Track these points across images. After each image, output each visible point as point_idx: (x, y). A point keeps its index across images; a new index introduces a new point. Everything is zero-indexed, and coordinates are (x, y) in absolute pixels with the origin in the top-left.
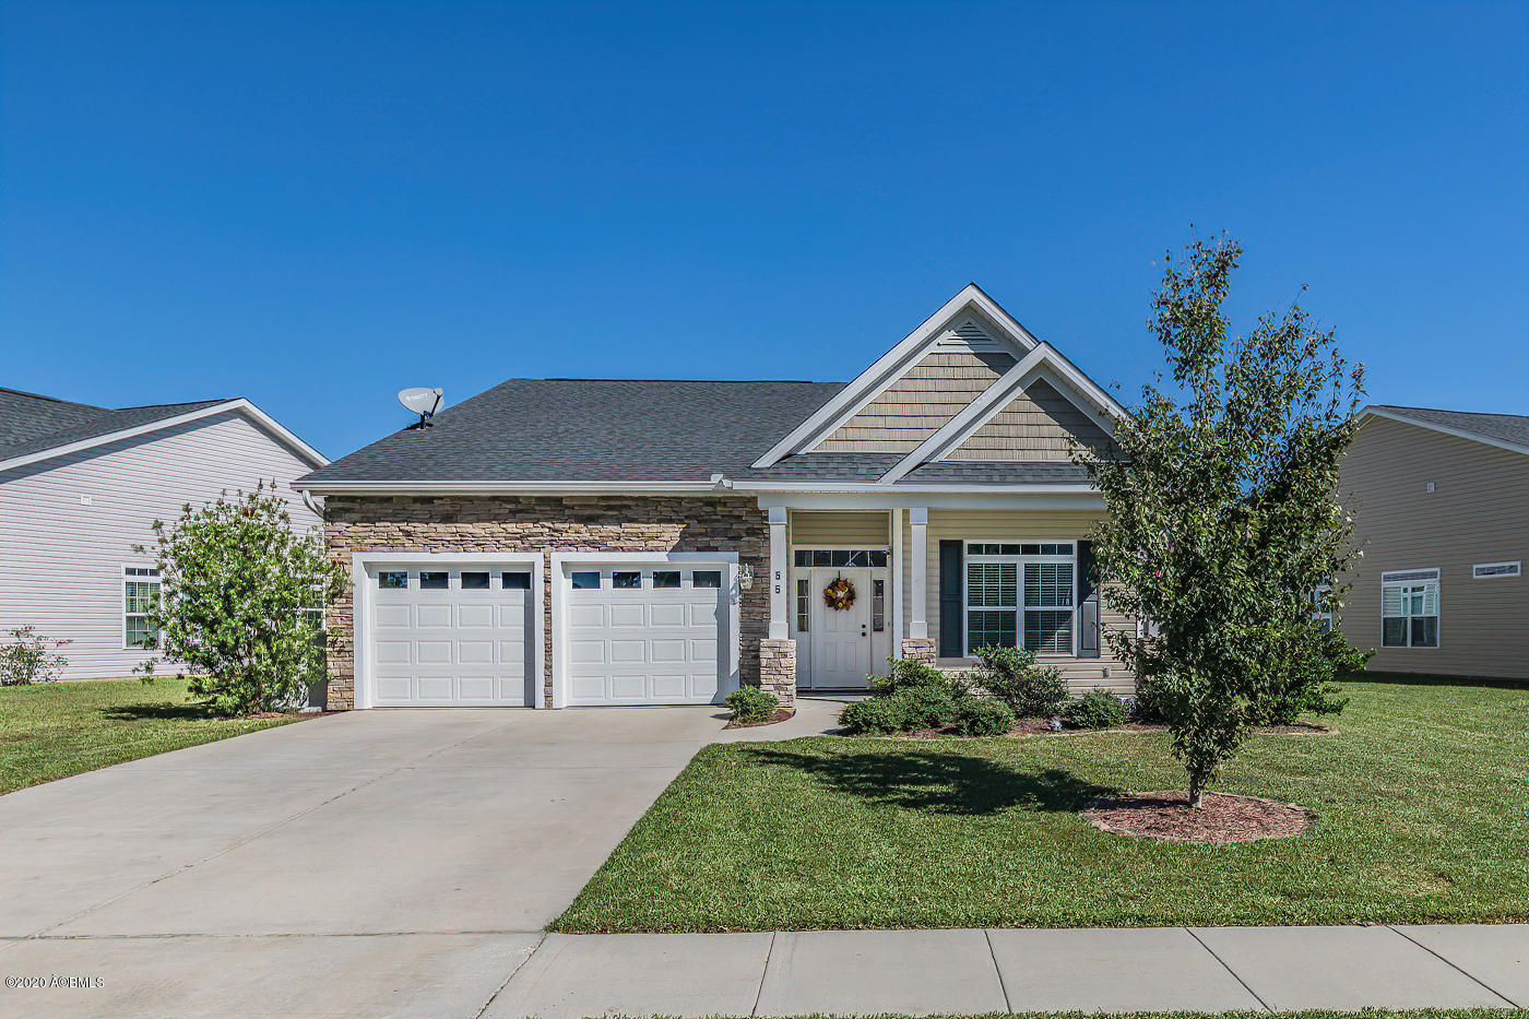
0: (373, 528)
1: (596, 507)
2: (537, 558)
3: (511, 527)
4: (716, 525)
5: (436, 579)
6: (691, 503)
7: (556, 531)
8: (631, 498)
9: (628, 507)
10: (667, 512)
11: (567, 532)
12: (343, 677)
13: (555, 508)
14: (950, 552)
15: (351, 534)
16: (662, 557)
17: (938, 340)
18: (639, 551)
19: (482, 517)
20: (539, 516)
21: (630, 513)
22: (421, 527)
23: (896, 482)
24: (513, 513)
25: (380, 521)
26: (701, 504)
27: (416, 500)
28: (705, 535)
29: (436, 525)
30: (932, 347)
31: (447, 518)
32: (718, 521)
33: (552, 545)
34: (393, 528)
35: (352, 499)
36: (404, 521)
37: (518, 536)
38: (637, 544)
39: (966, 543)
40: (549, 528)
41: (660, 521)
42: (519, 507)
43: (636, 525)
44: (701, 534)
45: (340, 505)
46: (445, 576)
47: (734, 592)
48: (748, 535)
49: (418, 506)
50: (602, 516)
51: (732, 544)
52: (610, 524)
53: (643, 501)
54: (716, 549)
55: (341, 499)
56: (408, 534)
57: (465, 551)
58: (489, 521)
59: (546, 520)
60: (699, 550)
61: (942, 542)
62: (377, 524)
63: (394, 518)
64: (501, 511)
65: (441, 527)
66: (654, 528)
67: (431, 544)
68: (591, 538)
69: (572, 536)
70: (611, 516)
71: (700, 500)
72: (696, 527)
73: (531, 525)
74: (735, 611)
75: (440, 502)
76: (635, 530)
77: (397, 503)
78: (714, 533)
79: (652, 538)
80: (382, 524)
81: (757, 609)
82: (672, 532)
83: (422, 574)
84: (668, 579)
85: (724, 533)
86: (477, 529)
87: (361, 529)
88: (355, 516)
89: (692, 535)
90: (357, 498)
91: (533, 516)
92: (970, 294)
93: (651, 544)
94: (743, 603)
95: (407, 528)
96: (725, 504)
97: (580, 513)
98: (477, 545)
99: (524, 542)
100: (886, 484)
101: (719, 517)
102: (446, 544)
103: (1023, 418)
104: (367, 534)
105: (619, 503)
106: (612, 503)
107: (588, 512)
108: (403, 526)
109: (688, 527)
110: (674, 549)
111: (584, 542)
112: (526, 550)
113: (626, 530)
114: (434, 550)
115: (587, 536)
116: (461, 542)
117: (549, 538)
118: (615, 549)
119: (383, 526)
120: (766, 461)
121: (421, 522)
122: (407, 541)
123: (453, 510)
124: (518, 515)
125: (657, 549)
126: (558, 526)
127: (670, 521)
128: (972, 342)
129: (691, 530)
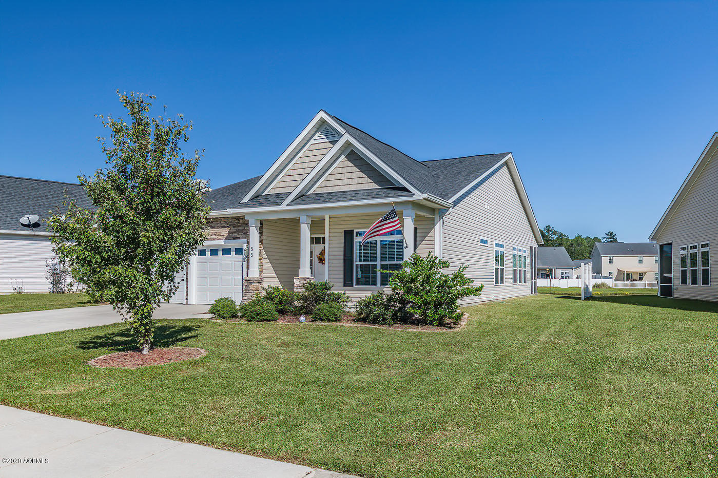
4: (240, 228)
6: (232, 219)
8: (213, 218)
10: (224, 224)
14: (349, 236)
16: (222, 242)
17: (314, 138)
18: (215, 240)
21: (212, 225)
23: (288, 205)
28: (236, 233)
30: (312, 141)
38: (215, 237)
39: (355, 231)
41: (222, 227)
44: (234, 232)
47: (245, 256)
51: (244, 236)
53: (216, 219)
54: (239, 238)
60: (234, 239)
61: (345, 231)
66: (220, 230)
71: (234, 218)
72: (234, 230)
74: (245, 265)
78: (238, 232)
79: (219, 235)
82: (225, 232)
84: (227, 252)
85: (242, 231)
89: (232, 233)
92: (322, 115)
93: (219, 237)
94: (248, 261)
96: (242, 219)
100: (283, 207)
101: (240, 225)
103: (345, 170)
109: (230, 229)
110: (227, 239)
118: (208, 240)
120: (245, 200)
125: (221, 239)
127: (225, 227)
128: (328, 136)
129: (231, 231)
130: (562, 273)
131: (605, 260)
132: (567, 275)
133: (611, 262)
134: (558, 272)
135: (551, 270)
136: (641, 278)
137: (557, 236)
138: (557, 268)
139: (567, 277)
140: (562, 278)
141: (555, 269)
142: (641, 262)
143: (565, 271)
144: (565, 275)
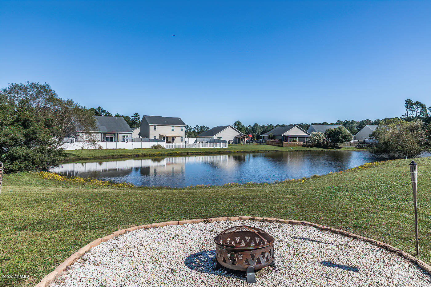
130: (124, 137)
131: (151, 128)
132: (127, 139)
133: (155, 129)
134: (121, 136)
135: (115, 134)
136: (173, 141)
137: (105, 114)
138: (120, 133)
139: (127, 141)
140: (124, 141)
141: (118, 134)
142: (173, 130)
143: (125, 135)
144: (126, 139)
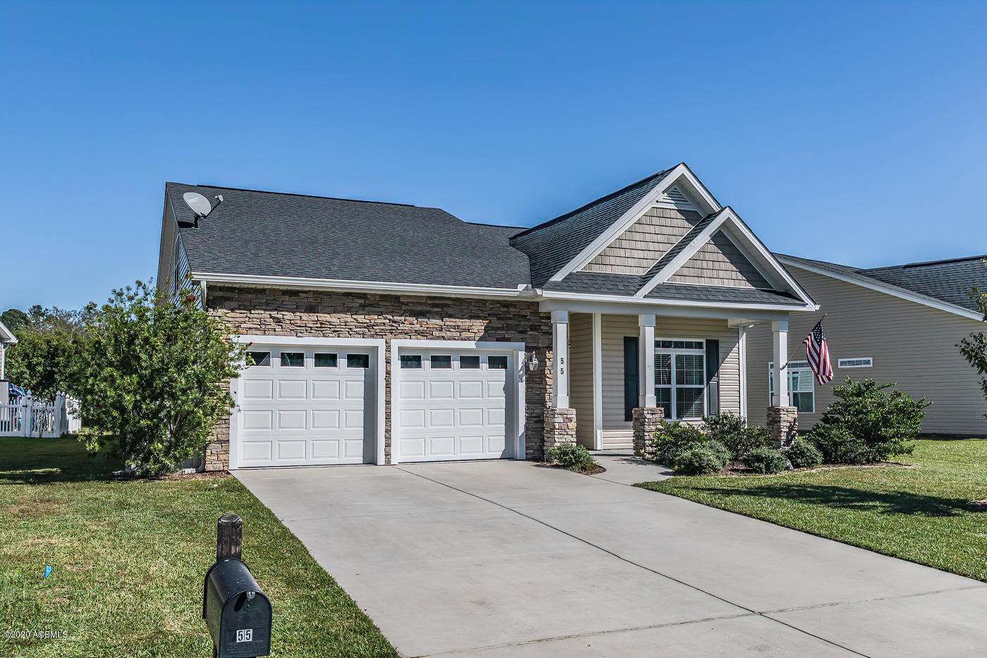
0: (249, 315)
1: (425, 304)
2: (380, 343)
3: (360, 318)
4: (510, 322)
5: (294, 359)
6: (493, 304)
7: (395, 322)
8: (449, 299)
9: (447, 305)
10: (475, 311)
11: (403, 323)
12: (219, 441)
13: (393, 304)
14: (630, 345)
15: (230, 319)
16: (471, 345)
17: (658, 199)
18: (455, 339)
19: (340, 308)
20: (382, 310)
21: (450, 311)
22: (289, 315)
23: (645, 297)
24: (363, 306)
25: (254, 309)
26: (499, 305)
27: (285, 292)
28: (502, 329)
29: (301, 314)
30: (654, 203)
31: (311, 309)
32: (511, 319)
33: (391, 333)
34: (265, 315)
35: (232, 289)
36: (275, 310)
37: (366, 325)
38: (454, 334)
40: (390, 320)
41: (470, 318)
42: (367, 302)
43: (454, 320)
44: (499, 328)
45: (221, 294)
46: (301, 356)
47: (521, 372)
48: (531, 330)
49: (287, 298)
50: (430, 312)
51: (520, 336)
52: (434, 318)
53: (459, 301)
54: (509, 340)
55: (222, 289)
56: (278, 321)
57: (324, 336)
58: (345, 312)
59: (387, 313)
60: (498, 340)
61: (625, 338)
62: (252, 312)
63: (267, 306)
64: (354, 305)
65: (305, 316)
66: (466, 323)
67: (296, 331)
68: (421, 329)
69: (407, 327)
70: (436, 312)
71: (498, 302)
72: (496, 323)
73: (376, 317)
74: (522, 387)
75: (305, 295)
76: (453, 324)
77: (269, 295)
78: (508, 328)
79: (465, 330)
80: (257, 312)
81: (537, 386)
82: (479, 326)
83: (282, 354)
84: (470, 361)
85: (515, 328)
86: (334, 318)
87: (238, 315)
88: (234, 304)
89: (493, 329)
90: (235, 288)
91: (378, 310)
92: (682, 169)
93: (465, 334)
94: (528, 381)
95: (277, 316)
96: (515, 306)
97: (413, 308)
98: (334, 331)
99: (369, 330)
100: (639, 298)
101: (511, 316)
102: (309, 330)
103: (710, 257)
104: (243, 320)
105: (441, 302)
106: (437, 302)
107: (419, 308)
108: (274, 314)
109: (490, 322)
110: (481, 339)
111: (416, 331)
112: (372, 336)
113: (447, 323)
114: (299, 334)
115: (417, 327)
116: (321, 329)
117: (390, 328)
118: (438, 338)
119: (258, 314)
120: (559, 277)
121: (289, 312)
122: (276, 327)
123: (314, 302)
124: (366, 309)
125: (468, 339)
126: (396, 318)
127: (478, 317)
128: (677, 202)
129: (492, 325)
